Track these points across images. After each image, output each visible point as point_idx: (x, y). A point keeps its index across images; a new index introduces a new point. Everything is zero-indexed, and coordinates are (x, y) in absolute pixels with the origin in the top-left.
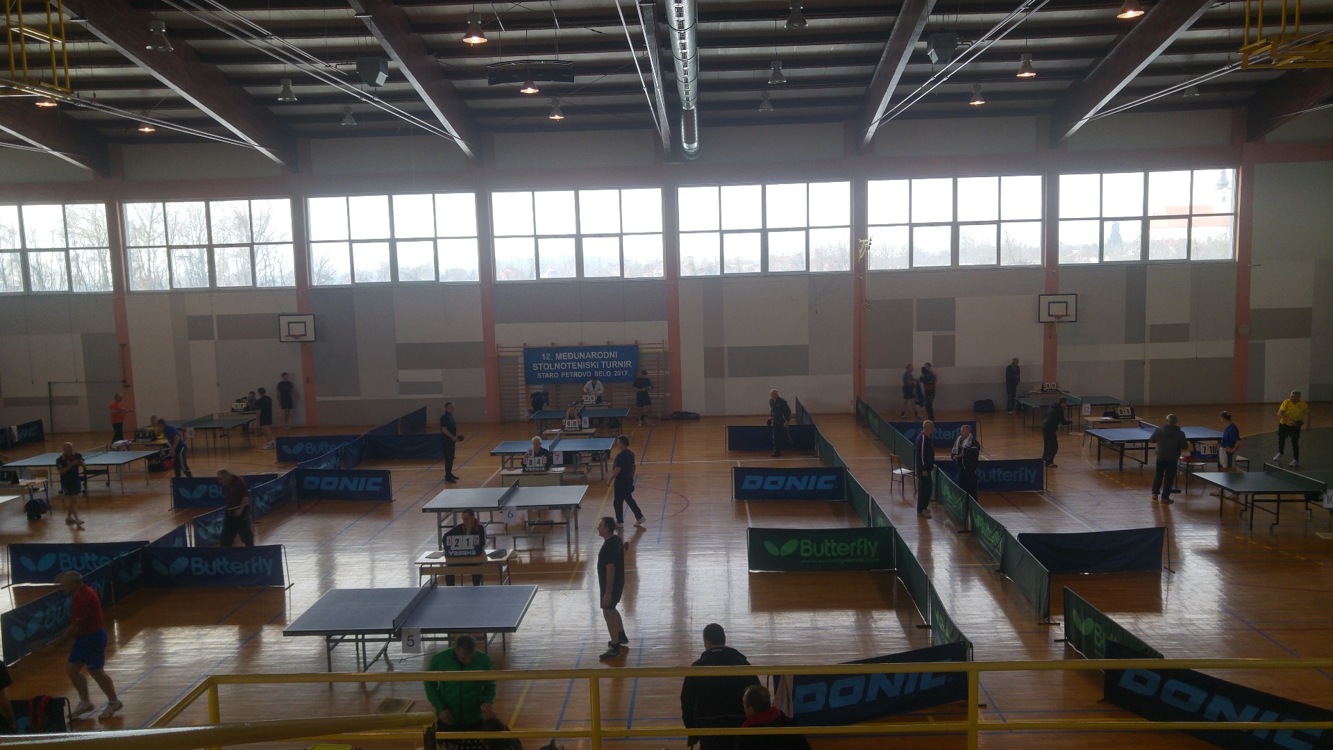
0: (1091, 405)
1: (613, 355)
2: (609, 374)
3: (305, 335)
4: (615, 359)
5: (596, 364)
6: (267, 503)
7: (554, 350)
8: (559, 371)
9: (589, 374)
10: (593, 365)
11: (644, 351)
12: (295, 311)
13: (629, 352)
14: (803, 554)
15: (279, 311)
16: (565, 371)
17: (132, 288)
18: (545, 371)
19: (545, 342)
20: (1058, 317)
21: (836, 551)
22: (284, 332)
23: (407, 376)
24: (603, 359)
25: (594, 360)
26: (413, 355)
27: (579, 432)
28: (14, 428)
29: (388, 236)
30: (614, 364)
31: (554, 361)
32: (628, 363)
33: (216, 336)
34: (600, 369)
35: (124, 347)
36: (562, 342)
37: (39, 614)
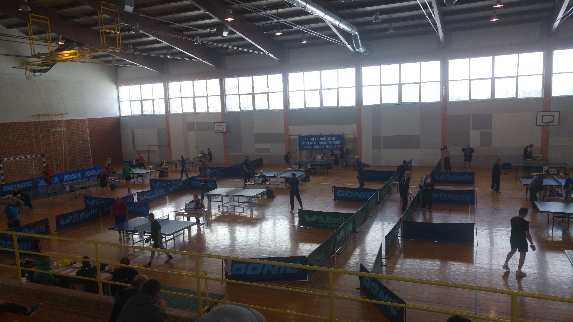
0: (549, 167)
1: (334, 139)
2: (331, 146)
3: (223, 130)
4: (334, 141)
5: (326, 143)
6: (174, 189)
7: (310, 136)
8: (312, 145)
9: (323, 146)
10: (325, 143)
11: (347, 137)
12: (221, 121)
13: (340, 137)
14: (319, 221)
15: (215, 121)
16: (314, 145)
17: (171, 113)
18: (306, 145)
19: (307, 134)
20: (548, 123)
21: (331, 221)
22: (216, 129)
23: (258, 146)
24: (329, 141)
25: (325, 141)
26: (261, 138)
27: (298, 170)
28: (134, 160)
29: (252, 92)
30: (333, 143)
31: (310, 141)
32: (339, 142)
33: (196, 130)
34: (328, 144)
35: (169, 133)
36: (314, 133)
37: (70, 217)
